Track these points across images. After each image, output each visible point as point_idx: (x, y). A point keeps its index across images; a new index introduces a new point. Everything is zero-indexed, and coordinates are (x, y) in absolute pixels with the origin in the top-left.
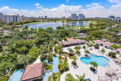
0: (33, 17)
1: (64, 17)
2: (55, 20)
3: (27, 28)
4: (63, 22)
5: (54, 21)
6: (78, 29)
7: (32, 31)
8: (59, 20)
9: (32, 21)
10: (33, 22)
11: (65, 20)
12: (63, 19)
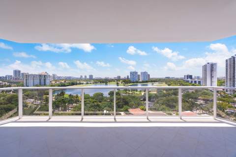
0: (70, 77)
1: (119, 77)
2: (106, 81)
3: (63, 95)
4: (118, 84)
5: (103, 82)
6: (140, 95)
7: (72, 98)
8: (111, 81)
9: (69, 83)
10: (72, 85)
11: (121, 81)
12: (118, 80)
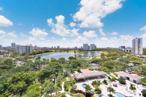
1: (76, 47)
2: (68, 50)
3: (40, 59)
4: (75, 52)
5: (66, 51)
6: (90, 59)
8: (71, 50)
11: (77, 50)
12: (75, 49)
